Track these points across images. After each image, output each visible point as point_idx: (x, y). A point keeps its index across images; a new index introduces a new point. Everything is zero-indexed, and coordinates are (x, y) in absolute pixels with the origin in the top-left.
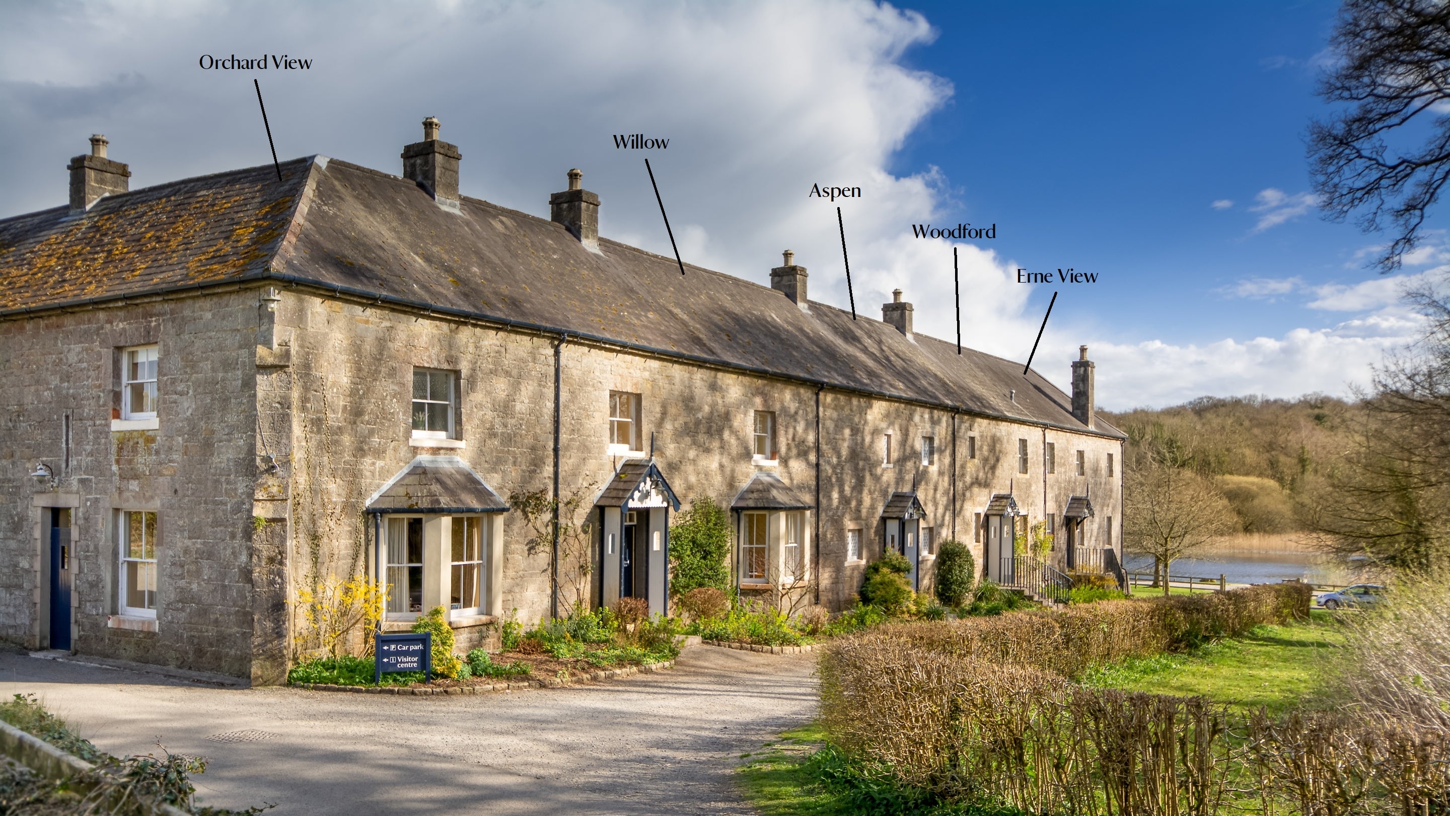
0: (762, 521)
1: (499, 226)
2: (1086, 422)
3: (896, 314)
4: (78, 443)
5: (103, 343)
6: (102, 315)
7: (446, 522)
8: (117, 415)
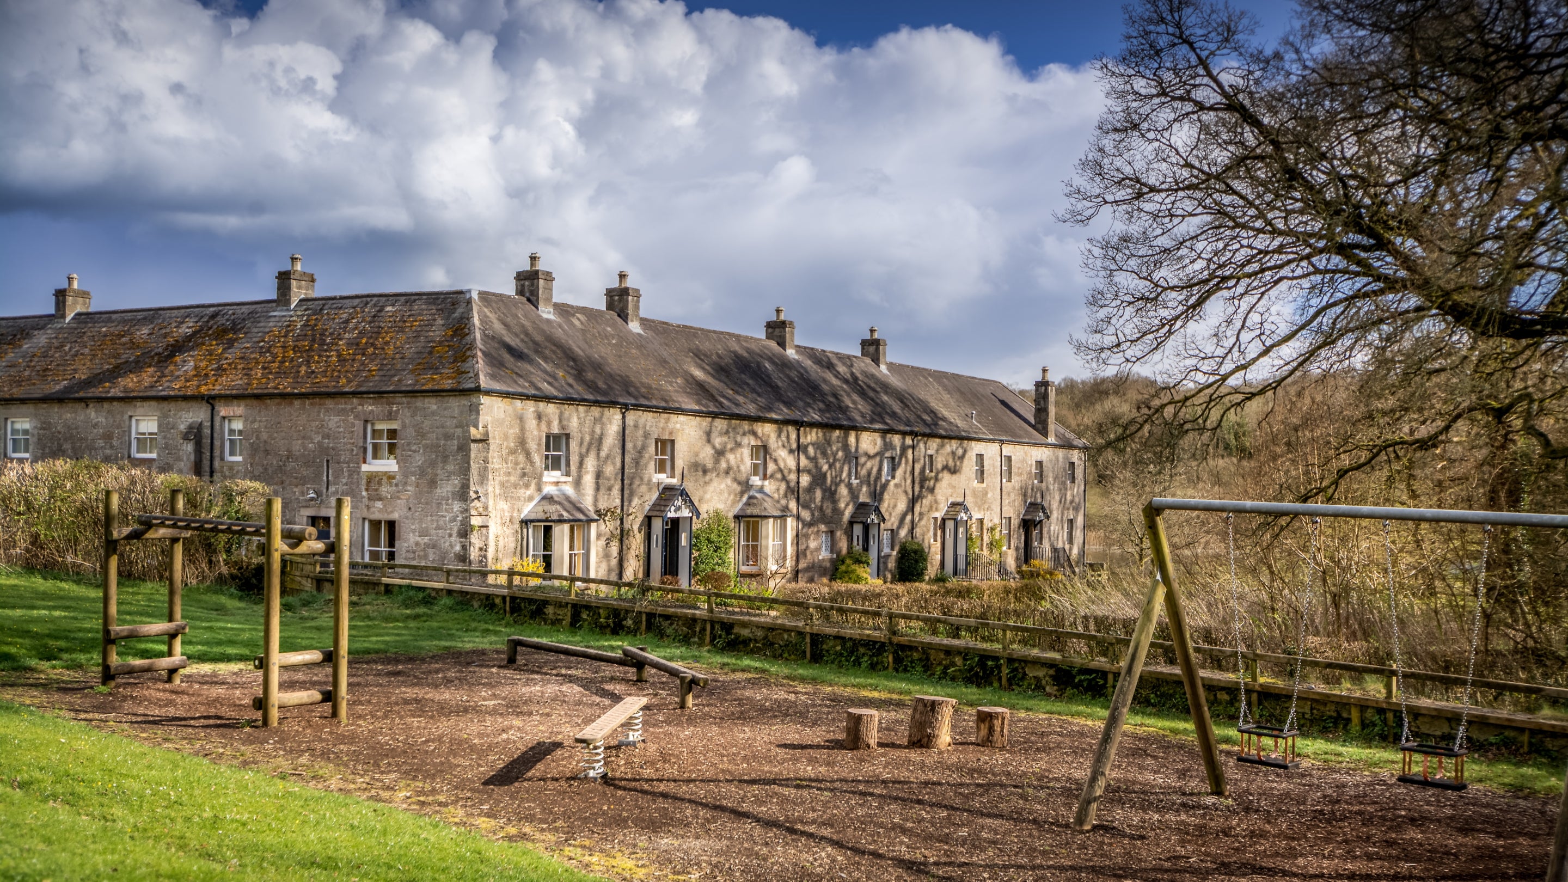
0: (756, 525)
1: (577, 323)
2: (1045, 434)
3: (872, 349)
4: (337, 477)
5: (356, 417)
6: (355, 400)
7: (566, 527)
8: (365, 462)
